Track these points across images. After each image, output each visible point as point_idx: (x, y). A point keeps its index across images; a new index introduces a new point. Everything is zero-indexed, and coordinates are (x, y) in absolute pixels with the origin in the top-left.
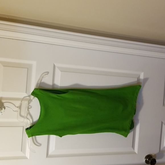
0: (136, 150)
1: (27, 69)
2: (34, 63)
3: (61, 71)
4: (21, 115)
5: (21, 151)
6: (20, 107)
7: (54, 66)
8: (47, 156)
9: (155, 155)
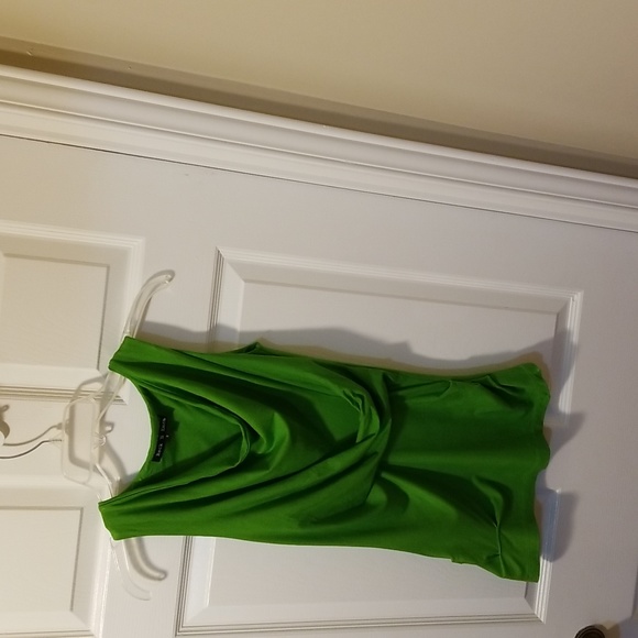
0: (541, 608)
1: (104, 270)
2: (135, 246)
3: (246, 281)
4: (73, 459)
5: (72, 609)
6: (69, 427)
7: (219, 258)
8: (177, 630)
9: (616, 628)
